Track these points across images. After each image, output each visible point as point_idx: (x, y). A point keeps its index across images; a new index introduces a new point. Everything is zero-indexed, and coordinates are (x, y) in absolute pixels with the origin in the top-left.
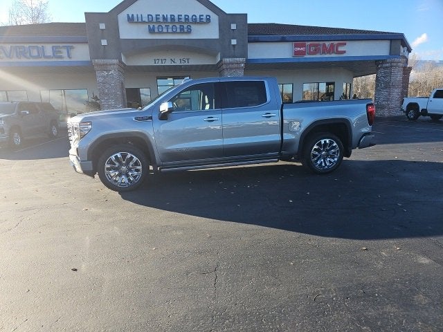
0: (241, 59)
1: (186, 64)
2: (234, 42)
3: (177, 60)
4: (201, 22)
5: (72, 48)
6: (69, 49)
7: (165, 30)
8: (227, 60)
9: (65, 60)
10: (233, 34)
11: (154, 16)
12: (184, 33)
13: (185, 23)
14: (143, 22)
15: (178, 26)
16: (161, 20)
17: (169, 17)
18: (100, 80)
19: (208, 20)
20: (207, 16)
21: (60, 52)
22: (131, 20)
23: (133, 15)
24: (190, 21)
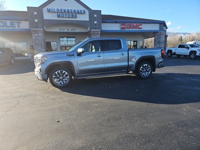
0: (99, 30)
1: (74, 31)
2: (96, 22)
3: (70, 30)
4: (81, 13)
5: (20, 22)
6: (18, 23)
7: (65, 16)
8: (93, 30)
9: (16, 28)
10: (95, 19)
11: (60, 10)
12: (73, 17)
13: (74, 13)
14: (55, 12)
15: (71, 14)
16: (63, 11)
17: (67, 10)
18: (34, 38)
19: (84, 12)
20: (84, 10)
21: (14, 24)
22: (49, 11)
23: (50, 9)
24: (76, 12)
